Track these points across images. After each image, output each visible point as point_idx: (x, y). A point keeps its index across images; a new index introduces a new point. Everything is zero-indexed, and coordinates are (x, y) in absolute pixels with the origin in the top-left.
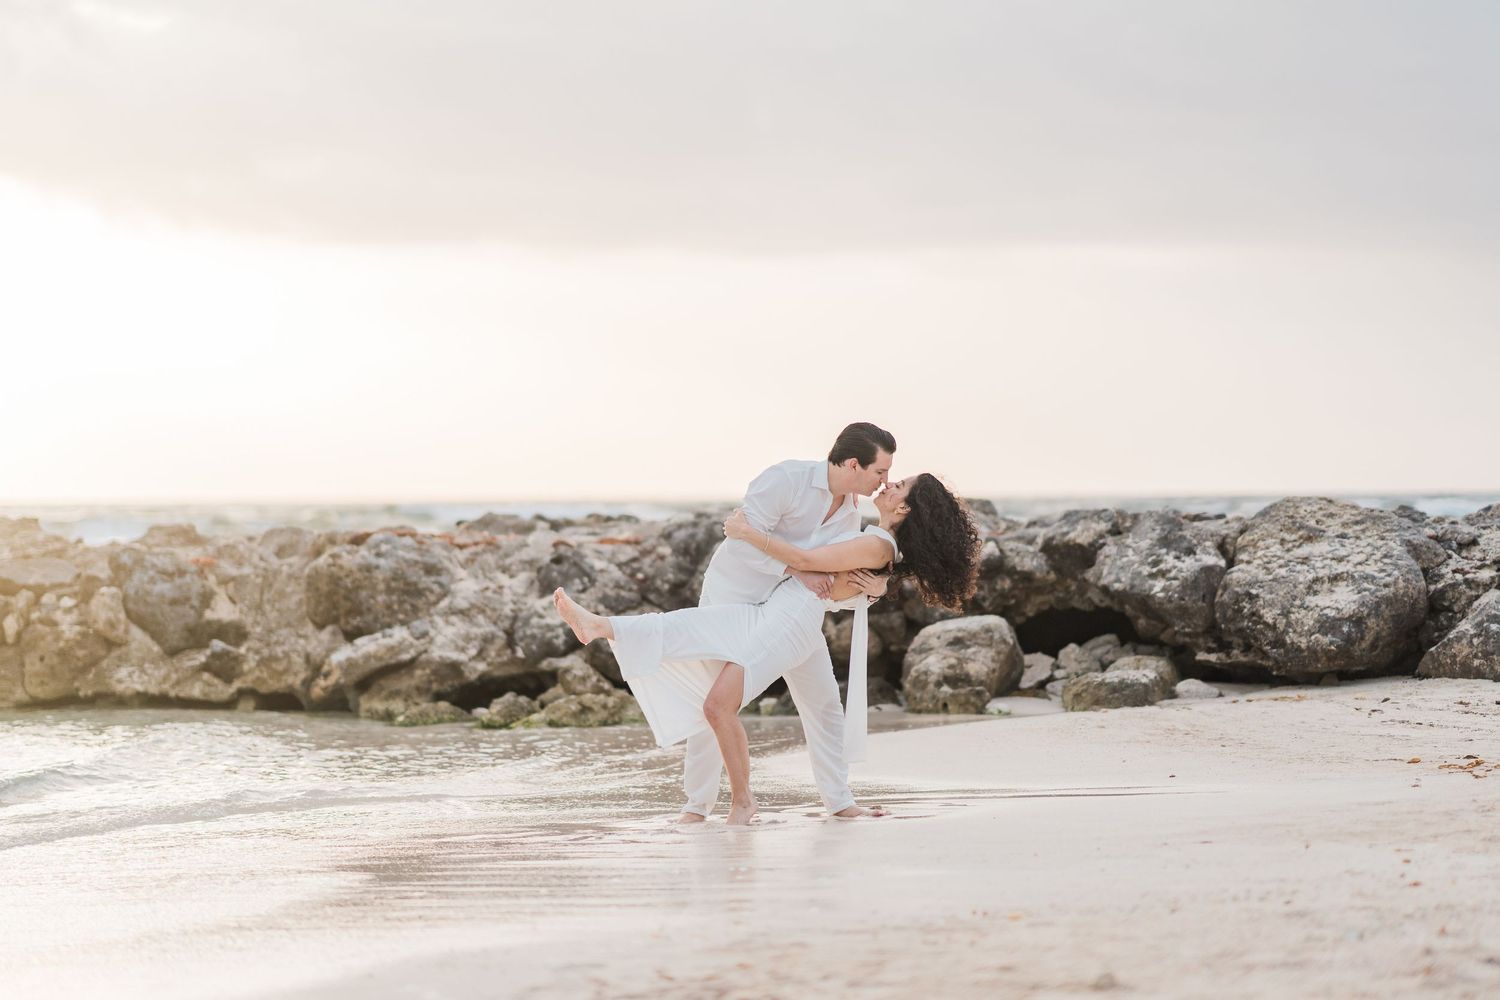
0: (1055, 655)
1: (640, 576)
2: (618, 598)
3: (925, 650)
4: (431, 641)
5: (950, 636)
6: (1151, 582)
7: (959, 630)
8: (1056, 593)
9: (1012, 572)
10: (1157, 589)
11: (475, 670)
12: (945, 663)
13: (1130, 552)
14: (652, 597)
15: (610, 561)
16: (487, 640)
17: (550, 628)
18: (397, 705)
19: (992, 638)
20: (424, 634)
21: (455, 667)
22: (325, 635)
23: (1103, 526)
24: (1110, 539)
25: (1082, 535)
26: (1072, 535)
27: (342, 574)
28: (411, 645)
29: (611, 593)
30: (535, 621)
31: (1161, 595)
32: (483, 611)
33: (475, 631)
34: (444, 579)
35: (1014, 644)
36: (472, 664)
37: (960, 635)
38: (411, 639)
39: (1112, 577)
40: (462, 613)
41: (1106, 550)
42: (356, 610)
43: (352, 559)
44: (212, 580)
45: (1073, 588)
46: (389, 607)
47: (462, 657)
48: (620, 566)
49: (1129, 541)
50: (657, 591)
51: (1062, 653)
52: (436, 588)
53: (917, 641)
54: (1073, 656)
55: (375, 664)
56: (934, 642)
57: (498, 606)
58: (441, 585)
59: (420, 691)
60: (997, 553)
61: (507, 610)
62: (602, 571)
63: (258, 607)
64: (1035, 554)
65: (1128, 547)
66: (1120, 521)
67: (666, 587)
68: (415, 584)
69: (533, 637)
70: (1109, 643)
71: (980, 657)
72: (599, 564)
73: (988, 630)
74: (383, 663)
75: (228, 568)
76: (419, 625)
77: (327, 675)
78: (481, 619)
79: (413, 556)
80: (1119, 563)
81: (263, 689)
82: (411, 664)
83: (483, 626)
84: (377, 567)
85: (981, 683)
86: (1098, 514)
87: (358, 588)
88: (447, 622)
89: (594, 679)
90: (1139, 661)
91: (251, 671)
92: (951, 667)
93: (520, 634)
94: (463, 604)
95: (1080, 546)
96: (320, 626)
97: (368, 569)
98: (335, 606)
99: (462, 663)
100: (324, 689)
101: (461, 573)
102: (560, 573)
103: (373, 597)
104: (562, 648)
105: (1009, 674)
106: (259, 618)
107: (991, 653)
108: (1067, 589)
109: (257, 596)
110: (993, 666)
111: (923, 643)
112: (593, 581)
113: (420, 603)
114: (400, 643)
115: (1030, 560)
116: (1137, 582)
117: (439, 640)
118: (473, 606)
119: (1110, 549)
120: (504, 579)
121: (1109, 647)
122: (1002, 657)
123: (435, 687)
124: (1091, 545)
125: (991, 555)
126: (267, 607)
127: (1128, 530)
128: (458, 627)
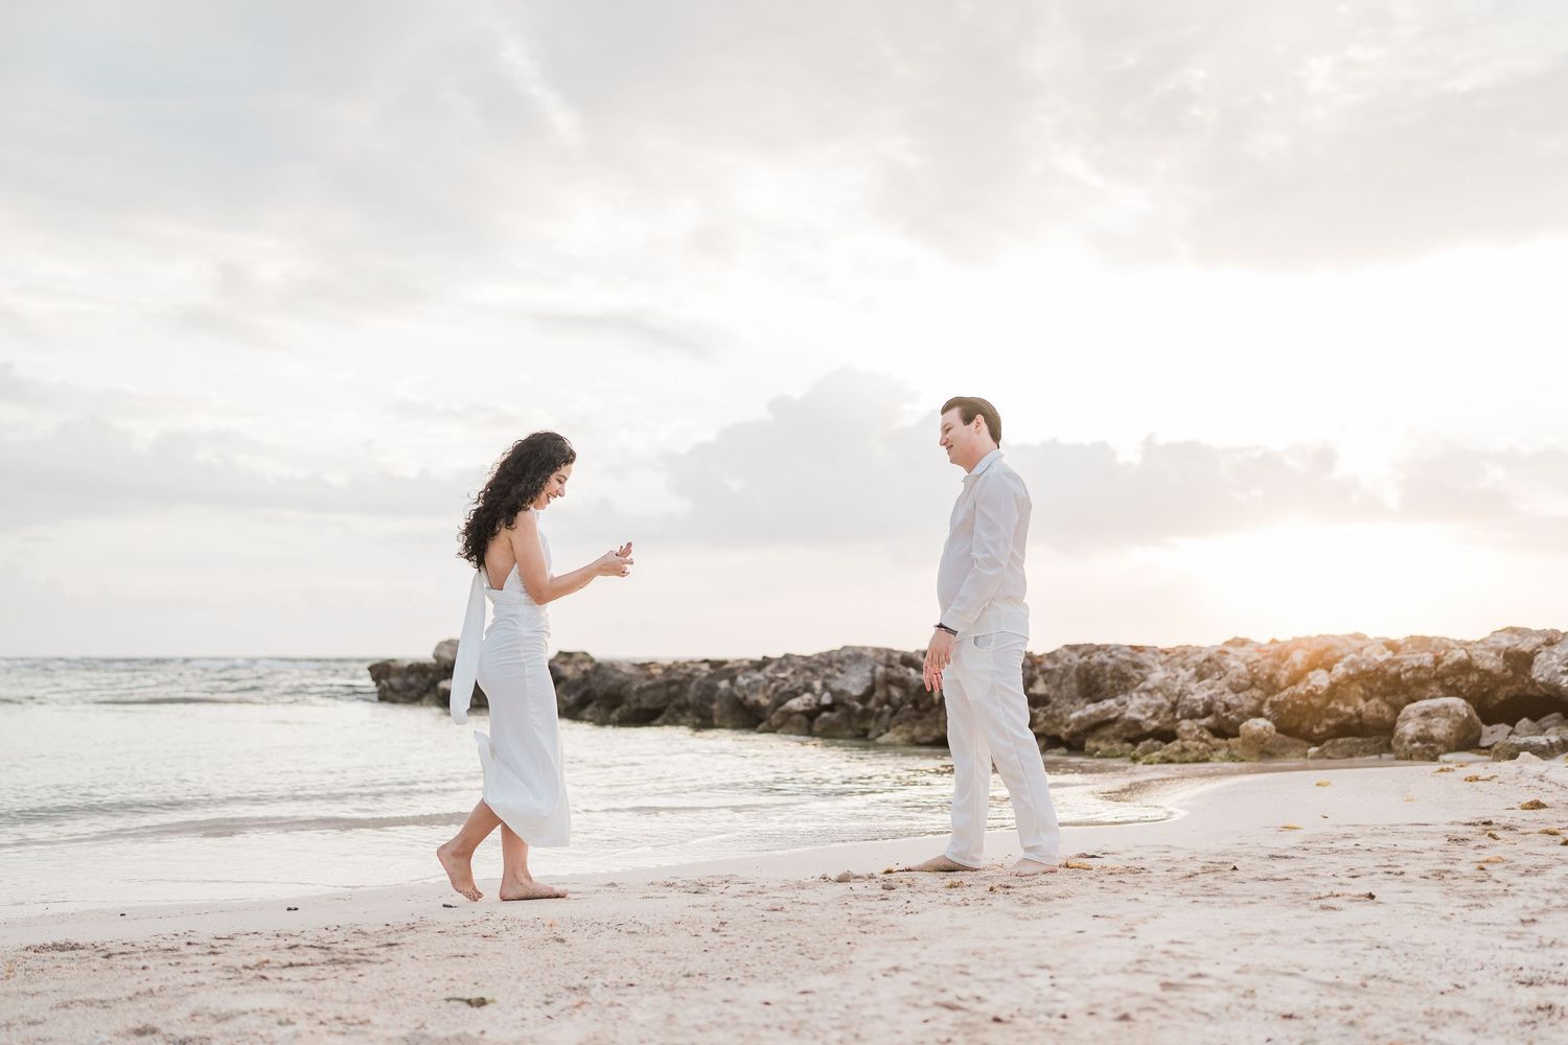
0: (1513, 725)
1: (1255, 671)
2: (1238, 684)
3: (1407, 719)
4: (1127, 707)
5: (1421, 711)
6: (1562, 677)
7: (1427, 706)
8: (1516, 685)
9: (1477, 670)
10: (1564, 682)
11: (1150, 725)
12: (1419, 727)
13: (1555, 657)
14: (1257, 683)
15: (1243, 662)
16: (1160, 707)
17: (1195, 701)
18: (1103, 746)
19: (1449, 712)
20: (1124, 703)
21: (1136, 723)
22: (1082, 704)
23: (1541, 640)
24: (1545, 648)
25: (1526, 646)
26: (1520, 646)
27: (1090, 667)
28: (1115, 710)
29: (1235, 681)
30: (1189, 697)
31: (1565, 686)
32: (1161, 690)
33: (1154, 702)
34: (1144, 671)
35: (1470, 717)
36: (1149, 721)
37: (1427, 709)
38: (1115, 706)
39: (1539, 674)
40: (1149, 692)
41: (1540, 656)
42: (1098, 690)
43: (1096, 659)
44: (1037, 671)
45: (1526, 681)
46: (1113, 687)
47: (1142, 717)
48: (1247, 665)
49: (1556, 650)
50: (1260, 679)
51: (1518, 724)
52: (1138, 676)
53: (1403, 713)
54: (1524, 727)
55: (1093, 720)
56: (1412, 714)
57: (1170, 687)
58: (1141, 674)
59: (1117, 736)
60: (1465, 657)
61: (1176, 690)
62: (1235, 667)
63: (1058, 687)
64: (1494, 659)
65: (1554, 653)
66: (1554, 636)
67: (1265, 677)
68: (1125, 674)
69: (1186, 706)
70: (1554, 718)
71: (1441, 725)
72: (1233, 663)
73: (1446, 707)
74: (1098, 720)
75: (1048, 665)
76: (1121, 698)
77: (1067, 726)
78: (1159, 695)
79: (1127, 657)
80: (1545, 664)
81: (1049, 733)
82: (1114, 721)
83: (1160, 698)
84: (1107, 664)
85: (1441, 742)
86: (1539, 633)
87: (1097, 676)
88: (1139, 697)
89: (1198, 732)
90: (1559, 730)
91: (1041, 723)
92: (1421, 730)
93: (1180, 704)
94: (1149, 685)
95: (1524, 653)
96: (1084, 697)
97: (1103, 665)
98: (1089, 686)
99: (1141, 721)
100: (1066, 734)
101: (1159, 668)
102: (1208, 668)
103: (1104, 681)
104: (1201, 713)
105: (1466, 737)
106: (1058, 693)
107: (1449, 722)
108: (1523, 682)
109: (1058, 680)
110: (1450, 730)
111: (1406, 714)
112: (1225, 674)
113: (1129, 685)
114: (1108, 709)
115: (1492, 663)
116: (1553, 677)
117: (1131, 707)
118: (1155, 688)
119: (1542, 656)
120: (1181, 672)
121: (1555, 721)
122: (1457, 725)
123: (1124, 734)
124: (1532, 652)
125: (1460, 658)
126: (1063, 687)
127: (1558, 642)
128: (1145, 698)
